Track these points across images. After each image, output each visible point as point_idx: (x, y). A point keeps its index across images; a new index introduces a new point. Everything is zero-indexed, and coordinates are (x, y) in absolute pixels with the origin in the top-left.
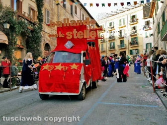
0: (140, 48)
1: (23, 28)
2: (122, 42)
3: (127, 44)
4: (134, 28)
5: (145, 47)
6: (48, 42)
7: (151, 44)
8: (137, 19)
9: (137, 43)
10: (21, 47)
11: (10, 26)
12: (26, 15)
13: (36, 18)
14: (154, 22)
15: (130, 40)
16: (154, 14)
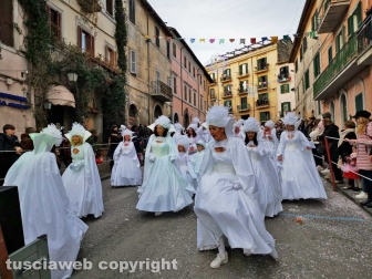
0: (272, 111)
1: (100, 81)
2: (244, 101)
3: (252, 104)
4: (264, 79)
5: (280, 109)
6: (134, 103)
7: (289, 103)
8: (267, 65)
9: (267, 103)
10: (94, 111)
11: (79, 78)
12: (102, 59)
13: (115, 63)
14: (297, 69)
15: (257, 98)
16: (298, 57)
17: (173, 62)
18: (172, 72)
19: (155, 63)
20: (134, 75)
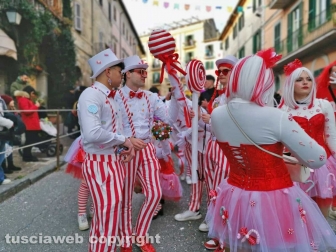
4: (190, 54)
8: (194, 42)
10: (38, 68)
16: (230, 34)
17: (114, 26)
18: (113, 37)
19: (98, 23)
20: (79, 32)
